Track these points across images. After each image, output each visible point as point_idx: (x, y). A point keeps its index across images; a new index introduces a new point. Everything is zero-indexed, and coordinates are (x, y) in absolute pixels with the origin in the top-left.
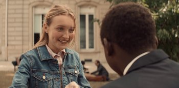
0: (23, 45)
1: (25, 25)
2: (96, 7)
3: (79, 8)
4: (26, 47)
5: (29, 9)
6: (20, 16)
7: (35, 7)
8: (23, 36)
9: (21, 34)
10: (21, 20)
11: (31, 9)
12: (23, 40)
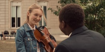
0: (5, 24)
1: (7, 12)
2: (48, 2)
3: (38, 2)
4: (7, 26)
5: (9, 3)
6: (4, 7)
7: (12, 2)
8: (5, 19)
9: (4, 18)
10: (4, 10)
11: (10, 3)
12: (5, 22)
